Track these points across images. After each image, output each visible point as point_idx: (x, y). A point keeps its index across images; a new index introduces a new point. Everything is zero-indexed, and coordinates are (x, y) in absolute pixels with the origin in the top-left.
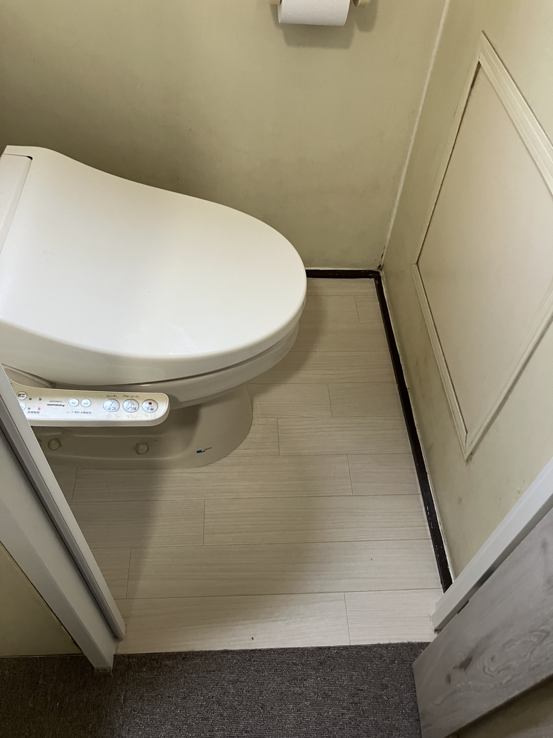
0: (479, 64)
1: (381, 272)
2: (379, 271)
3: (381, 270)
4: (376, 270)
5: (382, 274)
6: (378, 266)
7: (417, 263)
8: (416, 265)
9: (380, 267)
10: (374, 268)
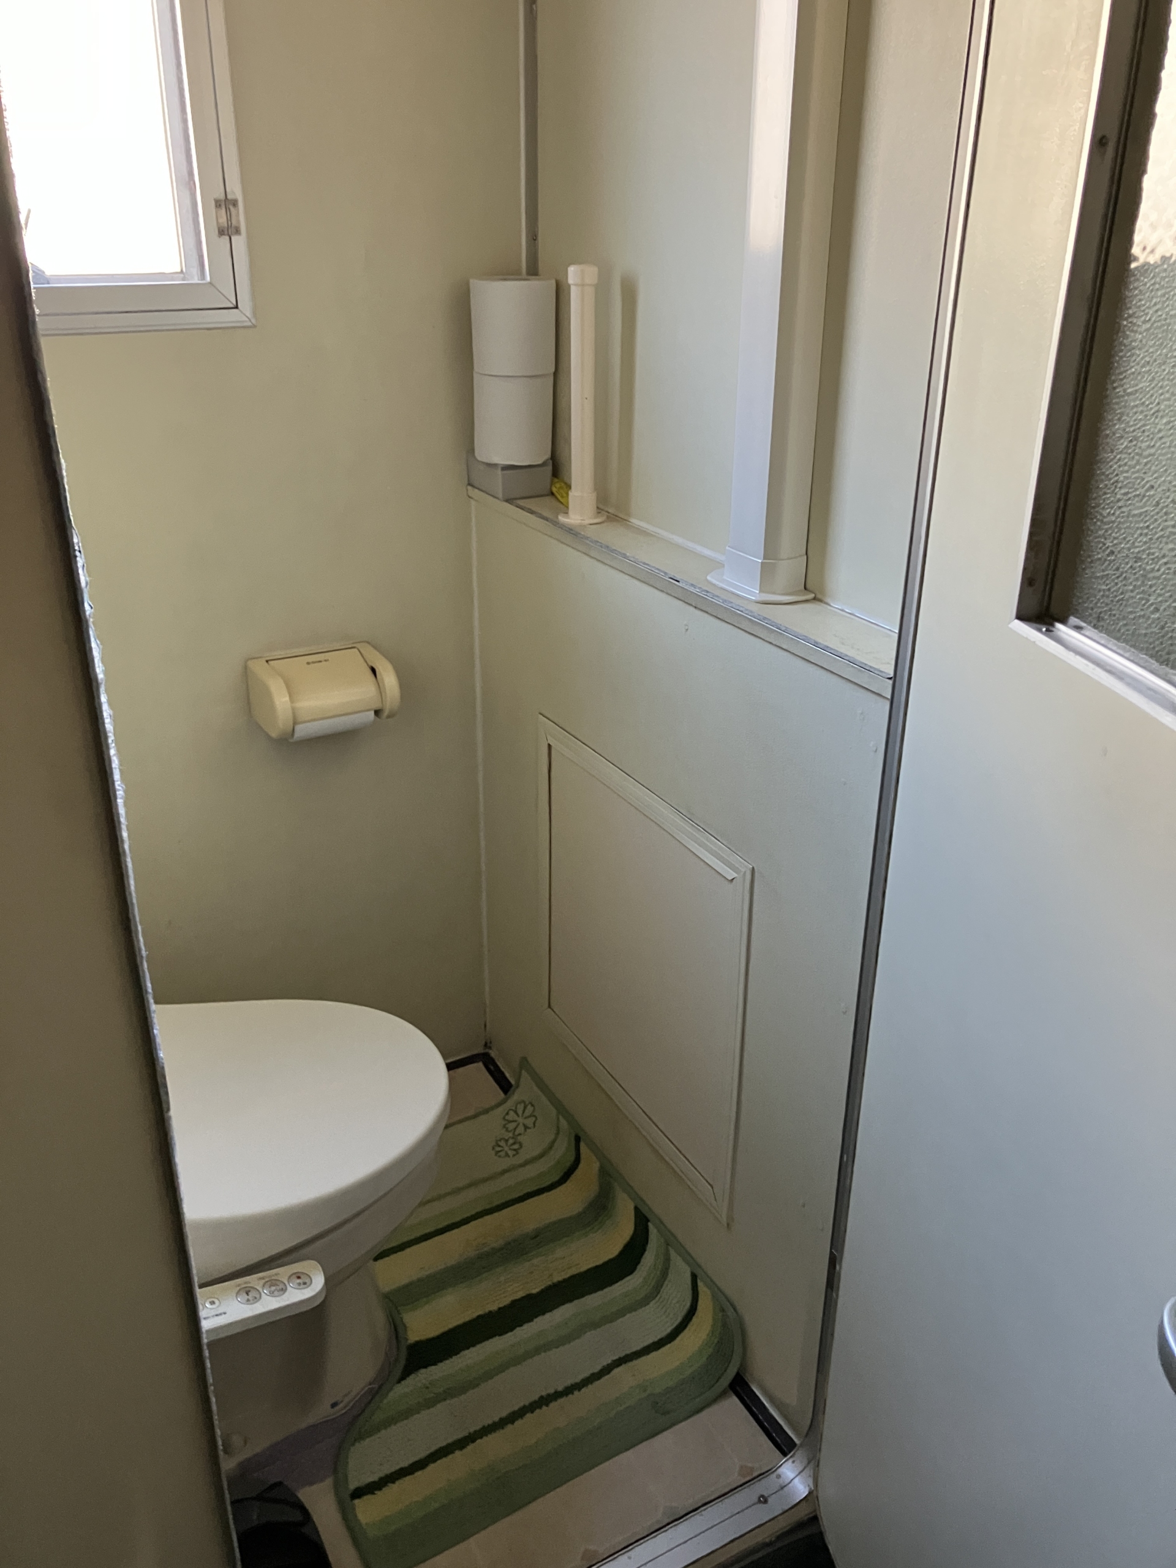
0: (549, 746)
1: (490, 1051)
2: (487, 1050)
3: (490, 1048)
4: (482, 1052)
5: (493, 1054)
6: (483, 1043)
7: (549, 1006)
8: (549, 1010)
9: (486, 1045)
10: (480, 1050)
